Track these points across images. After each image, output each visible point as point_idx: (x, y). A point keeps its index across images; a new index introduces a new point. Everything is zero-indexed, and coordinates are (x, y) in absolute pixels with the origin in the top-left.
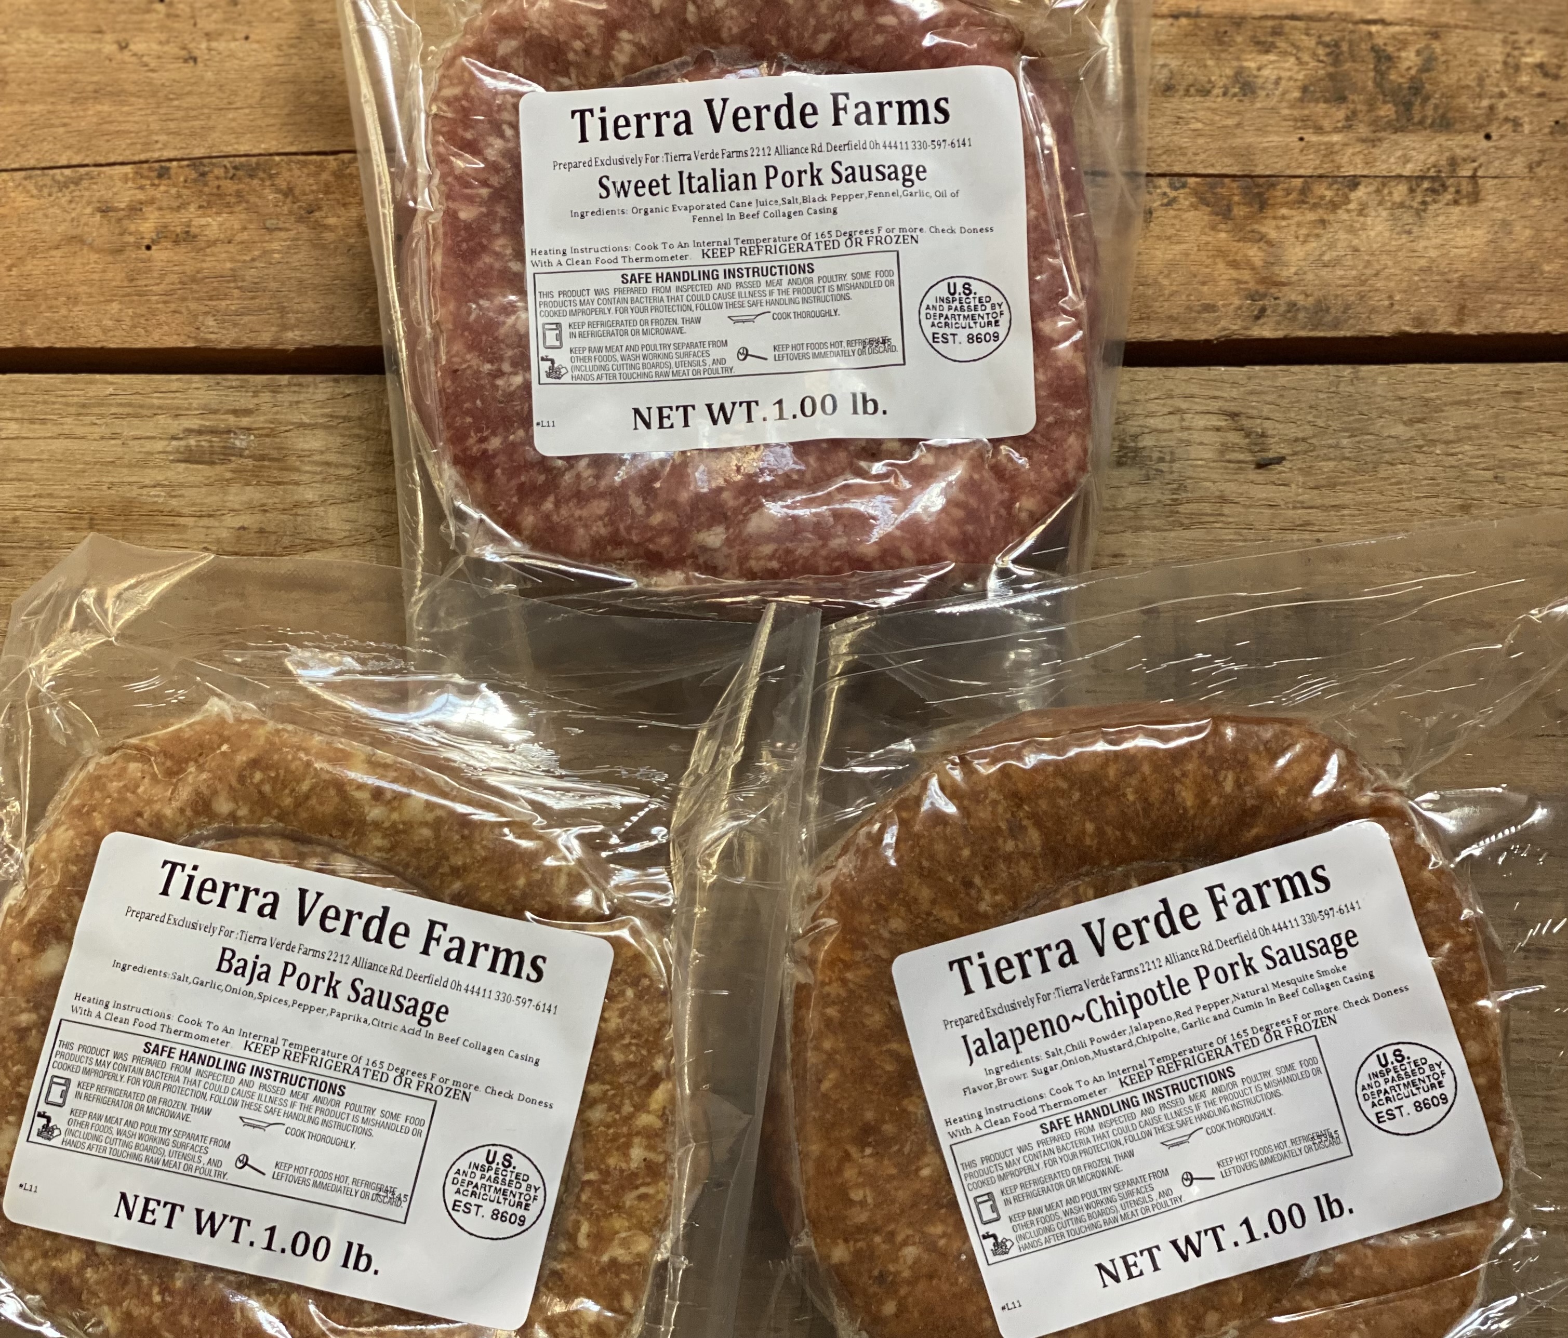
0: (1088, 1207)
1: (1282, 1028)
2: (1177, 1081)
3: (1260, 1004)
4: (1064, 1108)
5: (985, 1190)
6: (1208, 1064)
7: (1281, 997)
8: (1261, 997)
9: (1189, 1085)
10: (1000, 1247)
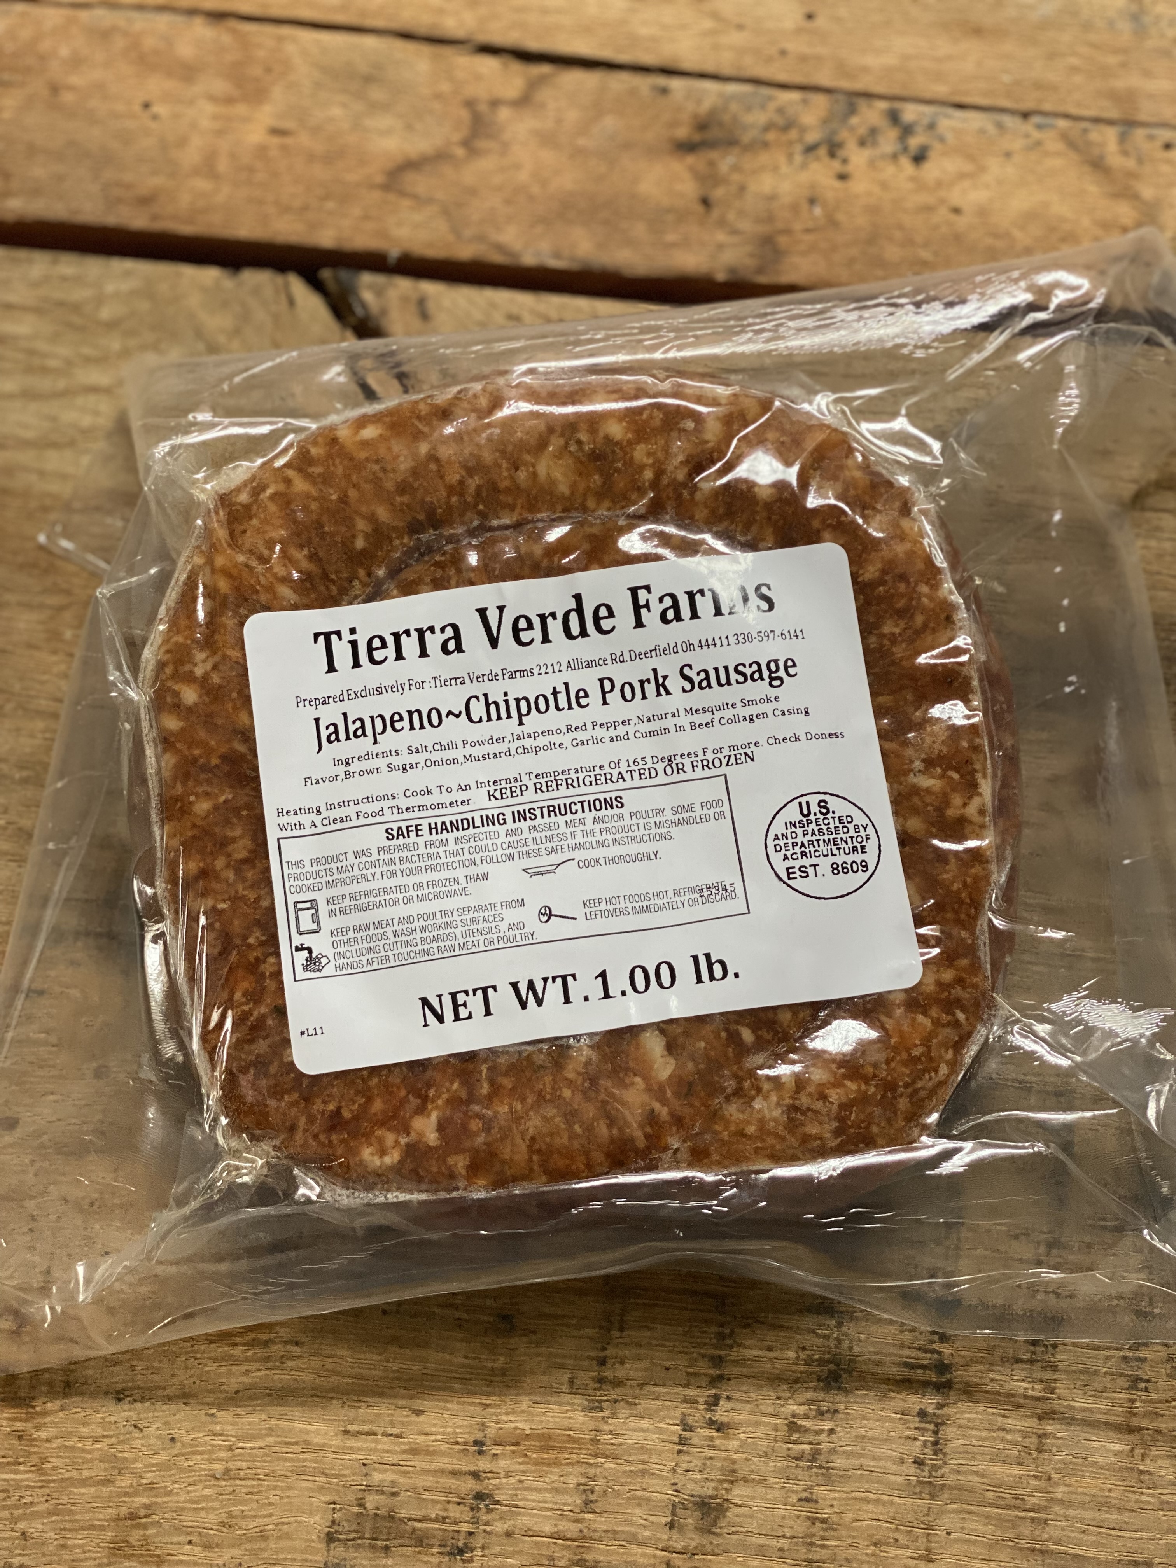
0: (423, 929)
1: (687, 762)
2: (555, 803)
3: (666, 731)
4: (417, 814)
5: (310, 896)
6: (594, 789)
7: (693, 726)
8: (669, 723)
9: (568, 809)
10: (313, 962)
